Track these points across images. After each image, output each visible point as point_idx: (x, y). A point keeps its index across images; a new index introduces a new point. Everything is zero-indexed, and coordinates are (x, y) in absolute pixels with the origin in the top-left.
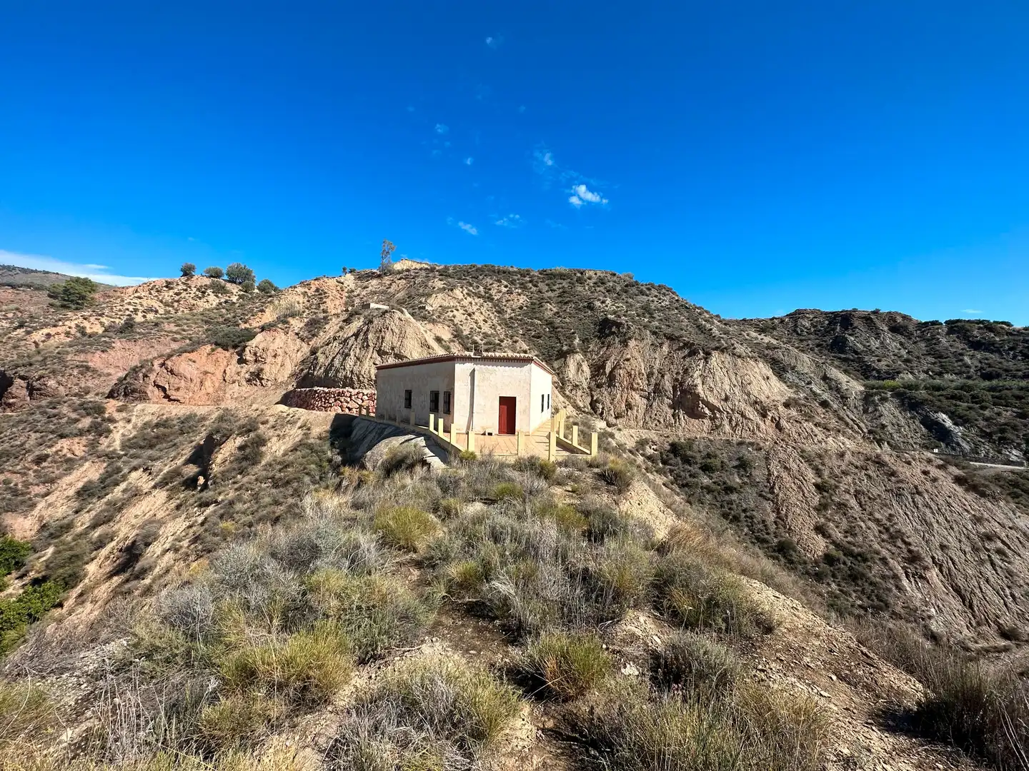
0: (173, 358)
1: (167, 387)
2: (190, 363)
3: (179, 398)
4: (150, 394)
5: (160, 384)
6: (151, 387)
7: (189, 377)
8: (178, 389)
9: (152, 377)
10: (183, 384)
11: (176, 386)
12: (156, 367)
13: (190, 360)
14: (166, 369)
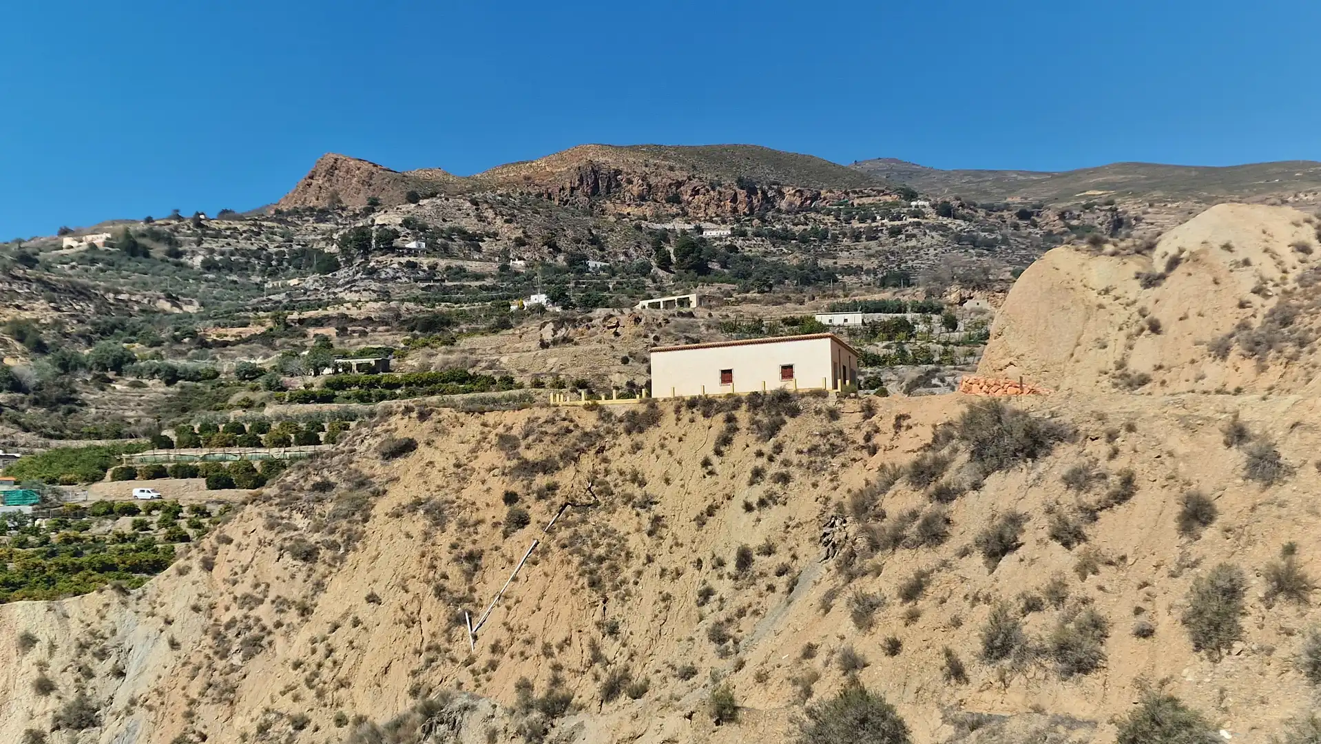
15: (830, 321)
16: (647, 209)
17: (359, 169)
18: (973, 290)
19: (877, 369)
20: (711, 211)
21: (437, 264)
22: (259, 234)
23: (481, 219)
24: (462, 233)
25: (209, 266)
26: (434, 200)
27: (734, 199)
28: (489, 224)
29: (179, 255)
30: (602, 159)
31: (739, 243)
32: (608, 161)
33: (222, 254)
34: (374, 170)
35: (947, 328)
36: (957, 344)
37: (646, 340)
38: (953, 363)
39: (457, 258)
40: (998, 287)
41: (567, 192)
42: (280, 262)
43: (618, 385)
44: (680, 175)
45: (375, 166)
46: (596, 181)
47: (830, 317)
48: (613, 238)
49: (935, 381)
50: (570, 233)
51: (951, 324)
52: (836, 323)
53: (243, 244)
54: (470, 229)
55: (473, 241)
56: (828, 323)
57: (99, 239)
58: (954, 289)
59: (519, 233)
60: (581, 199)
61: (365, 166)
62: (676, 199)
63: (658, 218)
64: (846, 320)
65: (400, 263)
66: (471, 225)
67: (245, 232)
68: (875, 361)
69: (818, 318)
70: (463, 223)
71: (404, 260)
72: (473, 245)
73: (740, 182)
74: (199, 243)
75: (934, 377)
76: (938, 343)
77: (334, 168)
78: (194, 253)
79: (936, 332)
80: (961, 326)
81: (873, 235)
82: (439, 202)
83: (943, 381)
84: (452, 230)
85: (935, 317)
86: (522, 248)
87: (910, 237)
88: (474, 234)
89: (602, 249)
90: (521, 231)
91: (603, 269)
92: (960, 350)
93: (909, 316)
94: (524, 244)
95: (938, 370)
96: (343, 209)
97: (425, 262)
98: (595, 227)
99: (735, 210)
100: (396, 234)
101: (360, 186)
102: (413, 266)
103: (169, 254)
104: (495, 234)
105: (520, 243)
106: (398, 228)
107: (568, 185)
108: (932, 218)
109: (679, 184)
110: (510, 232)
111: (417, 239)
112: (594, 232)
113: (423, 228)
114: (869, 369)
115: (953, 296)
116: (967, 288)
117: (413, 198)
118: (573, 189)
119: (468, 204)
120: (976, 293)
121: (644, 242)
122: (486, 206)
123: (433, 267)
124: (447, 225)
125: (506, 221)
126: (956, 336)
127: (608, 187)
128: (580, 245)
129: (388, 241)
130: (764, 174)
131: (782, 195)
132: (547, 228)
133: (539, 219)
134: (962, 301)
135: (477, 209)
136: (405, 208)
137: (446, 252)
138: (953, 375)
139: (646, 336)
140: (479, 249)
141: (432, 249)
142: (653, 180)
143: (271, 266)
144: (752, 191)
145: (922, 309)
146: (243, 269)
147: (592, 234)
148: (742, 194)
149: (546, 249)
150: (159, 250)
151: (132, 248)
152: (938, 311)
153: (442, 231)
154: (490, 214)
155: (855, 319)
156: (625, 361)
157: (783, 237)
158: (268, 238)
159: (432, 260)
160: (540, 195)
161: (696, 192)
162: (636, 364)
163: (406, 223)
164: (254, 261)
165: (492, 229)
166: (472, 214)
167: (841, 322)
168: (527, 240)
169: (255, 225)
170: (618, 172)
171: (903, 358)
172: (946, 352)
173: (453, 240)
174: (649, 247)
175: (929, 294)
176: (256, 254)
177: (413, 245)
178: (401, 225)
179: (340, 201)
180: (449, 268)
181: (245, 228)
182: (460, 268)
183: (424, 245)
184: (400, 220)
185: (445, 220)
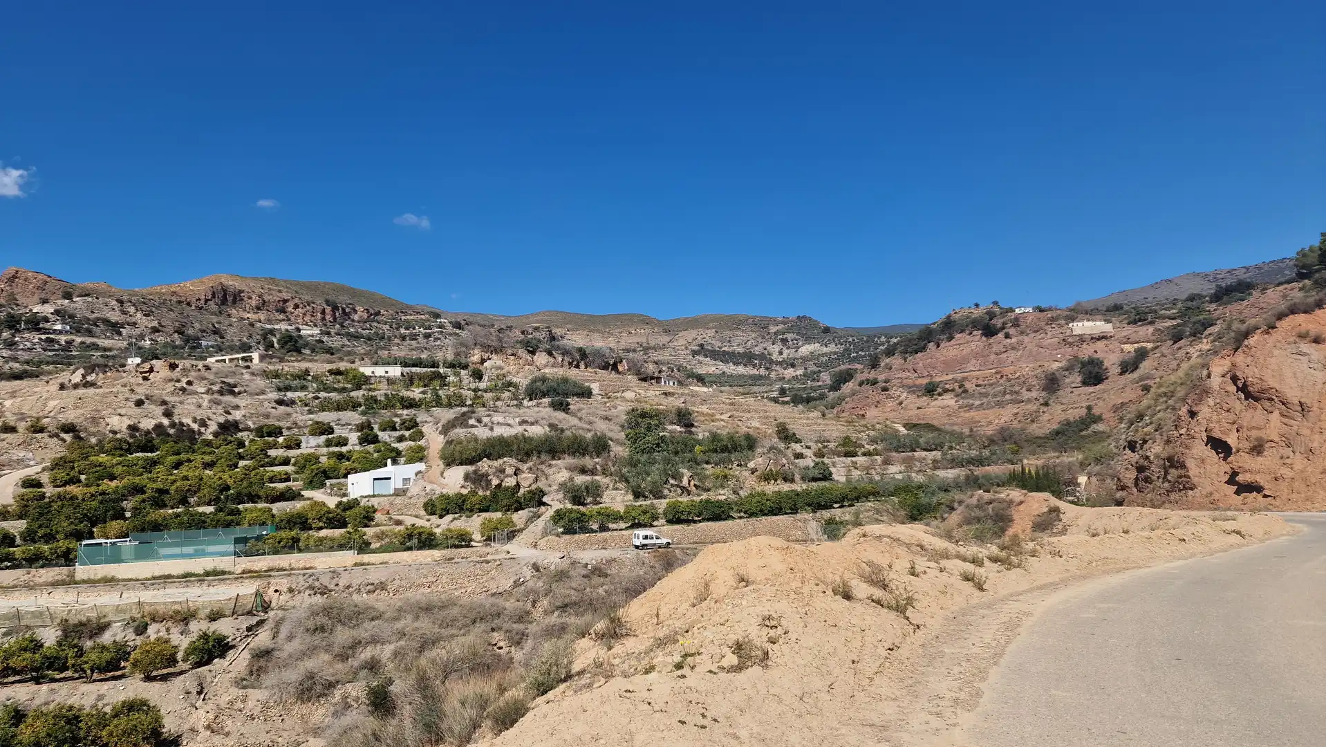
0: (1251, 341)
1: (1232, 440)
2: (1305, 347)
3: (1261, 479)
4: (1193, 469)
5: (1217, 434)
6: (1200, 449)
7: (1293, 395)
8: (1257, 449)
9: (1204, 411)
10: (1273, 425)
11: (1254, 434)
12: (1215, 382)
13: (1302, 336)
14: (1234, 379)
15: (373, 372)
16: (262, 316)
17: (35, 278)
18: (492, 353)
19: (412, 411)
20: (307, 319)
21: (73, 341)
23: (123, 312)
24: (107, 322)
26: (86, 298)
27: (323, 312)
28: (130, 316)
30: (231, 283)
31: (325, 339)
32: (233, 284)
34: (48, 280)
35: (474, 378)
36: (486, 391)
37: (177, 384)
38: (484, 406)
39: (98, 337)
40: (510, 352)
41: (202, 302)
43: (116, 429)
44: (285, 296)
45: (49, 277)
46: (225, 295)
47: (372, 369)
48: (231, 331)
49: (472, 422)
50: (197, 326)
51: (478, 375)
52: (377, 374)
54: (113, 320)
55: (115, 328)
56: (371, 374)
58: (476, 352)
59: (155, 324)
60: (213, 306)
61: (40, 277)
62: (283, 311)
63: (269, 321)
64: (387, 372)
65: (40, 339)
66: (115, 317)
68: (411, 404)
69: (362, 370)
70: (108, 315)
71: (44, 337)
72: (113, 330)
73: (328, 302)
75: (471, 418)
76: (469, 389)
77: (14, 277)
79: (465, 382)
80: (485, 378)
81: (414, 337)
82: (90, 299)
83: (479, 421)
84: (98, 319)
85: (463, 372)
86: (157, 334)
87: (437, 339)
88: (117, 323)
89: (222, 337)
90: (156, 322)
91: (212, 347)
92: (488, 395)
93: (442, 370)
94: (158, 331)
95: (473, 412)
96: (17, 305)
97: (63, 339)
98: (217, 323)
99: (323, 319)
100: (46, 320)
101: (35, 290)
102: (51, 341)
104: (134, 324)
105: (155, 330)
106: (50, 316)
107: (203, 297)
108: (450, 329)
109: (285, 301)
110: (144, 322)
111: (64, 323)
112: (217, 326)
113: (72, 317)
114: (405, 412)
115: (476, 357)
116: (487, 352)
117: (68, 296)
118: (207, 301)
119: (115, 302)
120: (494, 356)
121: (254, 334)
122: (129, 304)
123: (69, 343)
124: (94, 316)
125: (145, 315)
126: (482, 385)
127: (234, 302)
128: (205, 334)
129: (35, 323)
130: (343, 300)
131: (356, 312)
132: (176, 321)
133: (172, 315)
134: (483, 361)
135: (122, 306)
136: (59, 302)
137: (90, 333)
138: (489, 416)
139: (178, 381)
140: (120, 334)
141: (78, 331)
142: (266, 298)
144: (335, 308)
145: (452, 366)
147: (215, 327)
148: (328, 310)
149: (176, 335)
152: (465, 367)
153: (89, 319)
154: (132, 310)
155: (395, 371)
156: (139, 403)
157: (357, 337)
159: (69, 337)
160: (180, 302)
161: (296, 306)
162: (152, 407)
163: (57, 312)
165: (133, 320)
166: (117, 309)
167: (383, 374)
168: (160, 328)
170: (241, 292)
171: (438, 402)
172: (477, 397)
173: (97, 326)
174: (258, 337)
175: (457, 354)
177: (58, 327)
178: (52, 313)
179: (16, 299)
180: (82, 343)
182: (94, 344)
183: (68, 327)
184: (52, 310)
185: (93, 312)
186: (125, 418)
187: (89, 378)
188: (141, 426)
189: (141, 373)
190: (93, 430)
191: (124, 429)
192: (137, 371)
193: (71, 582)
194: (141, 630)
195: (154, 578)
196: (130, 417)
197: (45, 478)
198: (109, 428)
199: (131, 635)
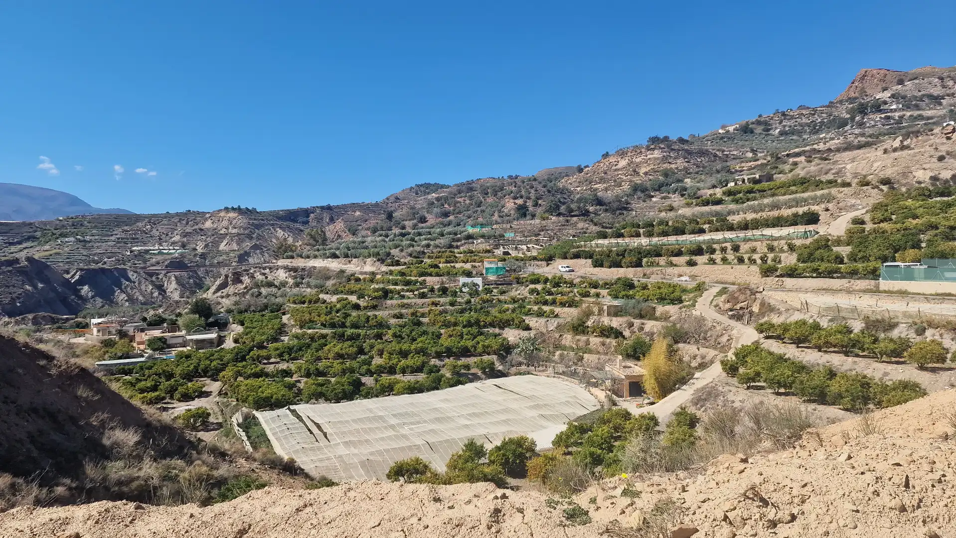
17: (879, 74)
21: (904, 115)
22: (814, 114)
23: (944, 87)
24: (931, 97)
25: (782, 133)
26: (914, 81)
28: (950, 89)
29: (768, 130)
33: (790, 127)
34: (888, 72)
39: (924, 110)
42: (820, 127)
45: (889, 70)
53: (804, 120)
54: (935, 94)
55: (936, 100)
57: (731, 129)
61: (882, 72)
65: (880, 117)
66: (937, 91)
67: (807, 114)
70: (932, 91)
71: (883, 116)
72: (936, 102)
74: (780, 123)
77: (864, 76)
78: (776, 128)
82: (918, 81)
84: (923, 95)
88: (939, 96)
96: (867, 96)
97: (897, 115)
100: (885, 103)
101: (878, 82)
102: (888, 118)
103: (764, 130)
106: (888, 99)
111: (898, 103)
113: (904, 97)
117: (901, 82)
119: (937, 80)
123: (901, 117)
124: (920, 94)
129: (878, 107)
135: (942, 82)
136: (894, 88)
137: (917, 107)
140: (940, 104)
141: (907, 107)
143: (815, 129)
146: (799, 133)
150: (759, 129)
151: (746, 130)
153: (917, 97)
154: (951, 83)
158: (818, 116)
159: (901, 113)
163: (893, 96)
164: (807, 128)
165: (952, 91)
166: (938, 85)
169: (813, 111)
173: (923, 101)
176: (808, 125)
177: (894, 107)
178: (889, 97)
179: (865, 92)
180: (911, 116)
181: (807, 113)
182: (920, 115)
183: (901, 106)
184: (889, 95)
185: (919, 91)
186: (927, 171)
187: (905, 143)
188: (941, 176)
189: (946, 134)
190: (904, 182)
191: (927, 180)
192: (942, 133)
193: (876, 291)
194: (921, 331)
195: (938, 295)
196: (932, 170)
197: (867, 218)
198: (915, 180)
199: (912, 335)
